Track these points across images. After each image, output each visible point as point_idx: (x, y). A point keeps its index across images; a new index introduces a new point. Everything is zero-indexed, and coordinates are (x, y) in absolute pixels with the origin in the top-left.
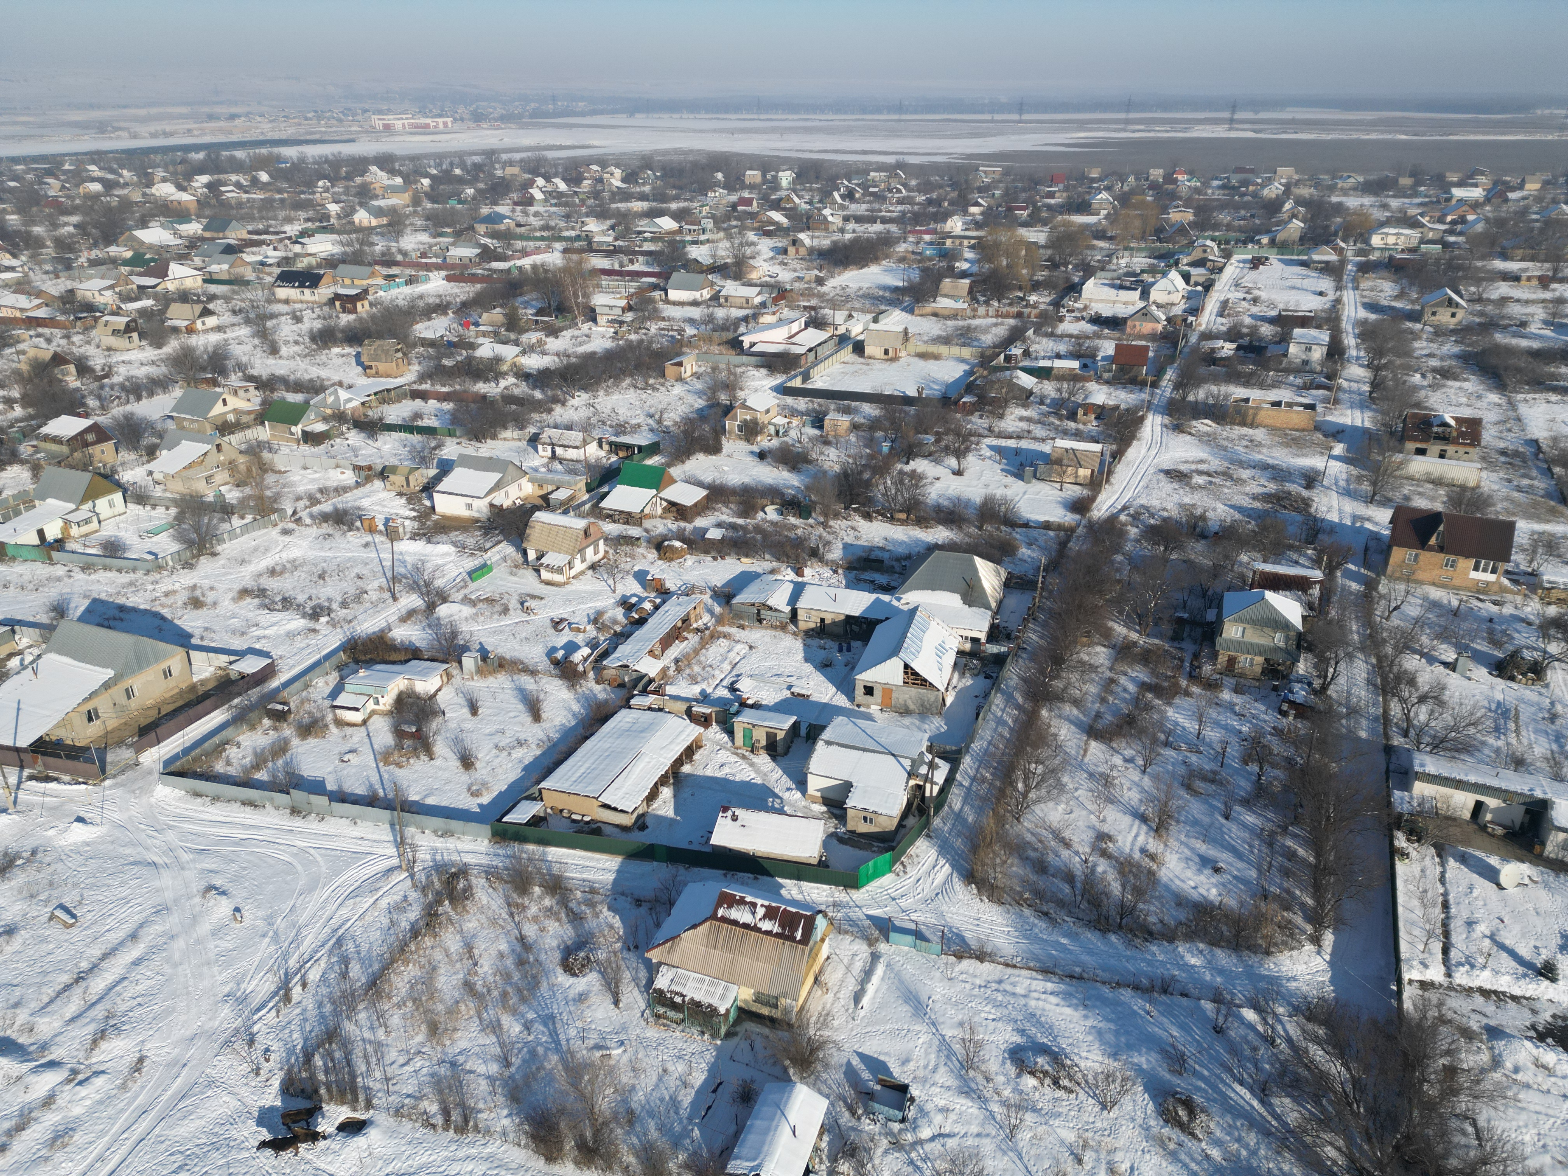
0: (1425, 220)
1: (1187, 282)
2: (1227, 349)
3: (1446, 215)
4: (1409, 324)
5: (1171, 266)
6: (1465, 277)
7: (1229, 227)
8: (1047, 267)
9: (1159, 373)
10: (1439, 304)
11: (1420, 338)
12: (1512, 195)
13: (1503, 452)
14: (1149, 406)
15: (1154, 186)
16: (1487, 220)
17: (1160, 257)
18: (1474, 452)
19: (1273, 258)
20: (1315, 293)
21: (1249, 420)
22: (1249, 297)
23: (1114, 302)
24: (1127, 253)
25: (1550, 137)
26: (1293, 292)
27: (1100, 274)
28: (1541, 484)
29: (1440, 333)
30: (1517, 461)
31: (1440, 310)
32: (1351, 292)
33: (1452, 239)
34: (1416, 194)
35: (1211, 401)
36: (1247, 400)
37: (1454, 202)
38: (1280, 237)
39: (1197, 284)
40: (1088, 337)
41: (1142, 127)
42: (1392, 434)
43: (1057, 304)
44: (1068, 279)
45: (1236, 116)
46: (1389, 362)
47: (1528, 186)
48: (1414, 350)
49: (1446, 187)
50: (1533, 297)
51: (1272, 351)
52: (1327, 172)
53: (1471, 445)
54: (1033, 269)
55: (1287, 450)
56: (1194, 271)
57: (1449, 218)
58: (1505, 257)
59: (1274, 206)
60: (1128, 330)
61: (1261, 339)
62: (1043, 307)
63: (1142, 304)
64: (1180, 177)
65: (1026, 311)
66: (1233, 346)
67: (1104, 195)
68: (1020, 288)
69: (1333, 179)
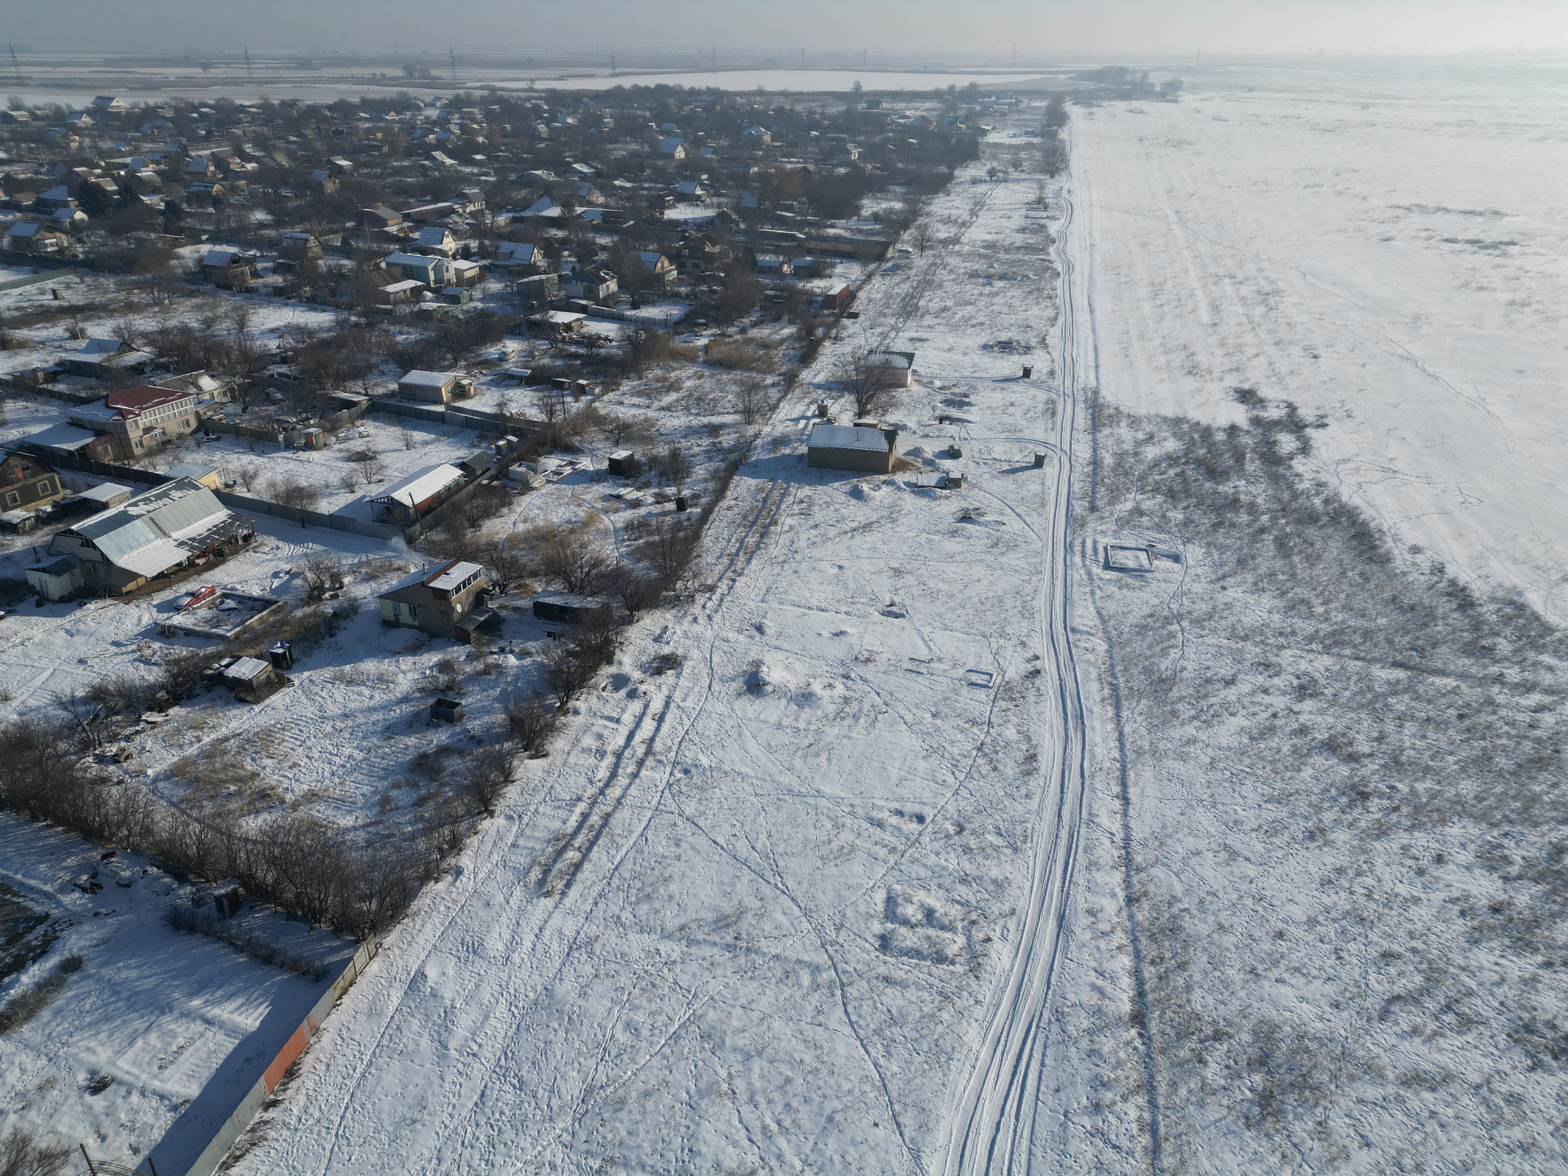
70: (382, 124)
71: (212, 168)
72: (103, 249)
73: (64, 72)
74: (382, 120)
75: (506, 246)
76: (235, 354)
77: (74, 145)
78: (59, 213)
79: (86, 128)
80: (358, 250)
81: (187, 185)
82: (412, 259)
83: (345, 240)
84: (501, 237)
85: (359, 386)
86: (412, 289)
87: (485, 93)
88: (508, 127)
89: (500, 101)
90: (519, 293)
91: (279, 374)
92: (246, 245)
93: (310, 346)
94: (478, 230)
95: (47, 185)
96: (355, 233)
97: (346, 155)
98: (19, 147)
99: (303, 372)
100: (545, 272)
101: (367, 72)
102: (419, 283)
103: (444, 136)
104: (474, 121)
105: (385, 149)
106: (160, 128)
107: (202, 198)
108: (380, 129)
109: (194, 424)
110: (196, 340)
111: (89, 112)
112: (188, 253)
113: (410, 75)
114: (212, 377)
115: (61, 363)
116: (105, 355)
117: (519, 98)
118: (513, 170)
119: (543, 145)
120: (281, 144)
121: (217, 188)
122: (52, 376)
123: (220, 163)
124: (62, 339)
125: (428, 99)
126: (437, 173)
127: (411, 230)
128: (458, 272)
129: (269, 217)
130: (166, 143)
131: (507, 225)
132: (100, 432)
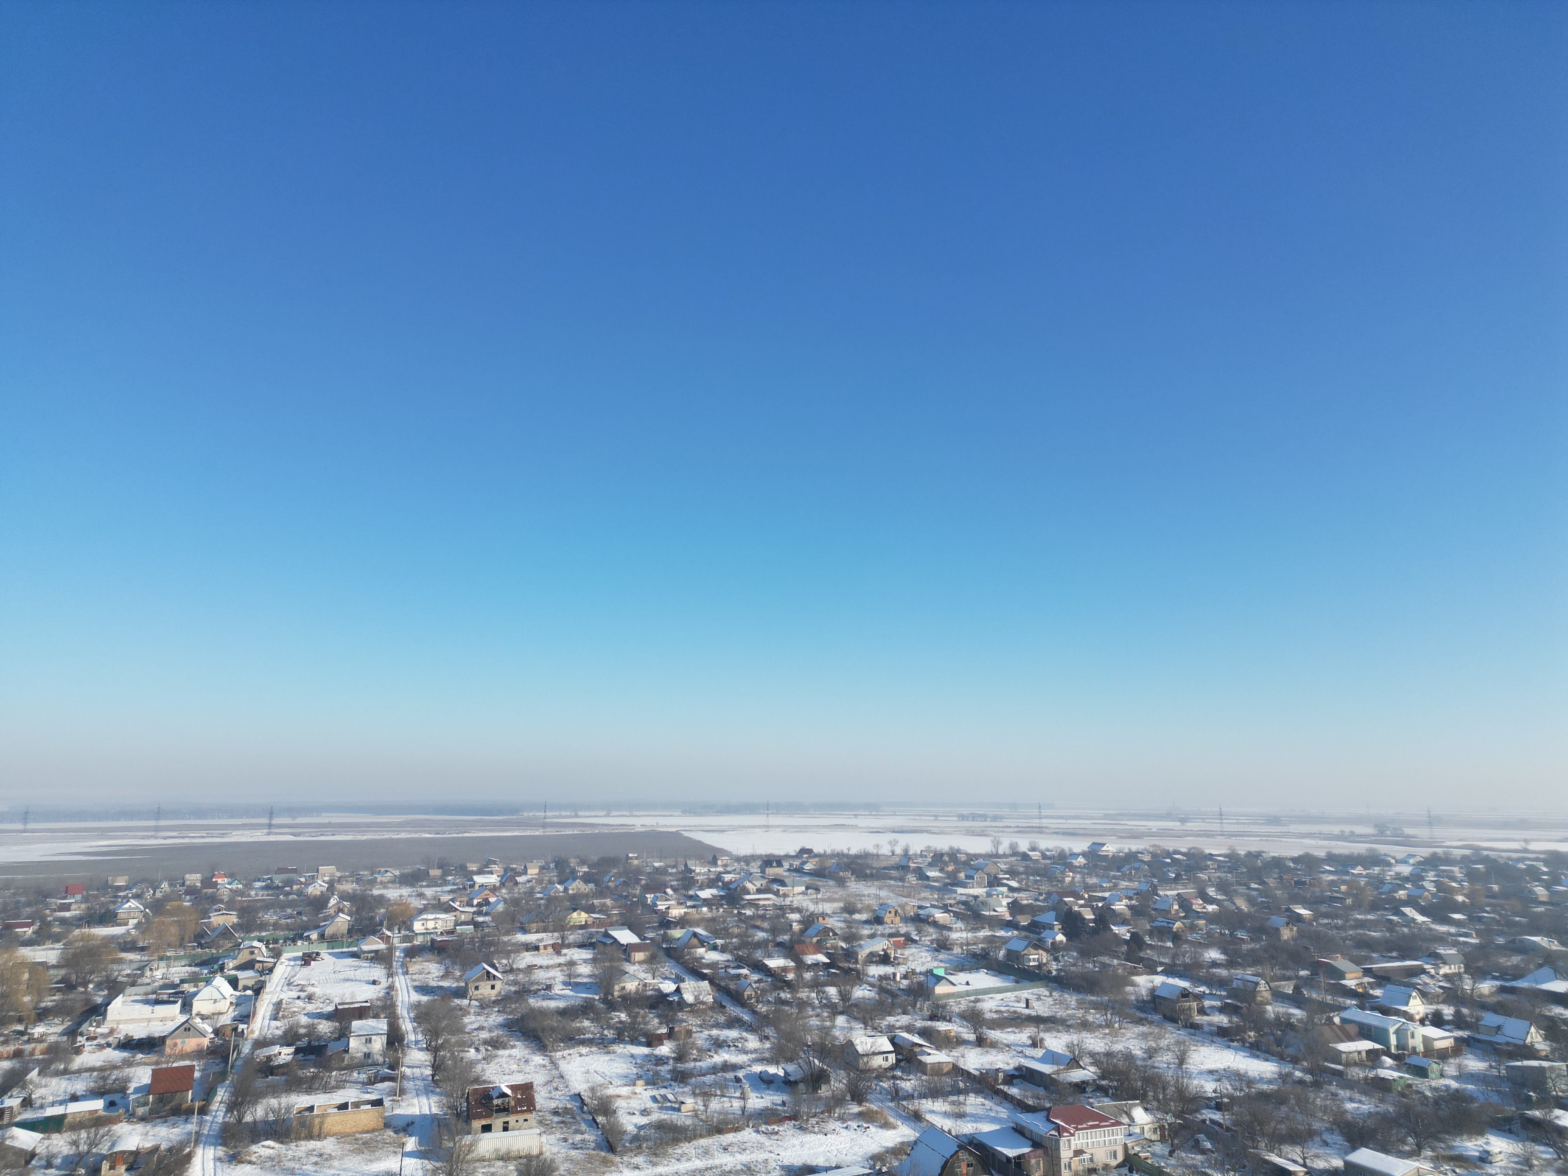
0: (456, 905)
1: (235, 988)
2: (285, 1054)
3: (472, 899)
4: (458, 1001)
5: (215, 972)
6: (497, 952)
7: (276, 926)
8: (59, 990)
9: (208, 1095)
10: (479, 979)
11: (469, 1013)
12: (519, 879)
13: (555, 1113)
14: (197, 1139)
15: (191, 891)
16: (505, 901)
17: (202, 964)
18: (532, 1117)
19: (324, 952)
20: (368, 983)
21: (316, 1131)
22: (303, 995)
23: (149, 1020)
24: (163, 964)
25: (537, 833)
26: (348, 984)
27: (129, 990)
28: (590, 1137)
29: (484, 1006)
30: (568, 1118)
31: (482, 984)
32: (402, 977)
33: (481, 919)
34: (446, 883)
35: (271, 1117)
36: (311, 1109)
37: (477, 887)
38: (329, 931)
39: (246, 988)
40: (115, 1067)
41: (175, 834)
42: (458, 1115)
43: (72, 1033)
44: (88, 1001)
45: (275, 821)
46: (446, 1041)
47: (530, 871)
48: (465, 1026)
49: (469, 875)
50: (551, 962)
51: (333, 1048)
52: (366, 869)
53: (529, 1111)
54: (40, 994)
55: (359, 1158)
56: (241, 975)
57: (475, 902)
58: (525, 931)
59: (320, 903)
60: (168, 1050)
61: (319, 1038)
62: (52, 1039)
63: (183, 1018)
64: (220, 881)
65: (28, 1047)
66: (291, 1050)
67: (133, 903)
68: (20, 1020)
69: (372, 874)
70: (1347, 878)
71: (1176, 907)
72: (1073, 969)
73: (1072, 824)
74: (1347, 873)
75: (1490, 1019)
76: (1171, 1090)
77: (1068, 880)
78: (1045, 934)
79: (1080, 867)
80: (1310, 1000)
81: (1152, 920)
82: (1371, 1018)
83: (1297, 988)
84: (1484, 1007)
85: (1295, 1152)
86: (1369, 1052)
87: (1467, 852)
88: (1496, 887)
89: (1485, 860)
90: (1509, 1079)
91: (1211, 1120)
92: (1198, 981)
93: (1248, 1096)
94: (1452, 996)
95: (1042, 910)
96: (1308, 982)
97: (1305, 903)
98: (1028, 878)
99: (1236, 1123)
100: (1546, 1058)
101: (1336, 829)
102: (1377, 1046)
103: (1417, 892)
104: (1454, 879)
105: (1349, 901)
106: (1137, 869)
107: (1162, 932)
108: (1344, 882)
109: (1120, 1158)
110: (1137, 1068)
111: (1084, 854)
112: (1144, 983)
113: (1382, 833)
114: (1146, 1109)
115: (1019, 1068)
116: (1055, 1068)
117: (1510, 859)
118: (1501, 933)
119: (1541, 909)
120: (1242, 889)
121: (1178, 925)
122: (1011, 1078)
123: (1184, 903)
124: (1024, 1046)
125: (1400, 856)
126: (1406, 930)
127: (1372, 986)
128: (1427, 1040)
129: (1223, 957)
130: (1140, 882)
131: (1492, 994)
132: (1036, 1144)
